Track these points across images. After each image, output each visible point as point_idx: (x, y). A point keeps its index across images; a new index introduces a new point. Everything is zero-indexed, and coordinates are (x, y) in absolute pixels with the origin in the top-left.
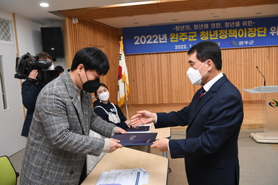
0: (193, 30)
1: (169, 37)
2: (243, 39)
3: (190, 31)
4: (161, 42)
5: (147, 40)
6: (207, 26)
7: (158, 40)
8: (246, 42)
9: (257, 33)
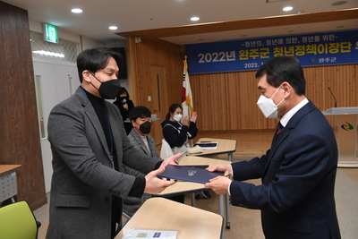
0: (266, 46)
1: (237, 54)
2: (324, 56)
3: (261, 47)
4: (228, 60)
5: (213, 58)
6: (281, 41)
7: (225, 58)
8: (327, 60)
9: (340, 49)
